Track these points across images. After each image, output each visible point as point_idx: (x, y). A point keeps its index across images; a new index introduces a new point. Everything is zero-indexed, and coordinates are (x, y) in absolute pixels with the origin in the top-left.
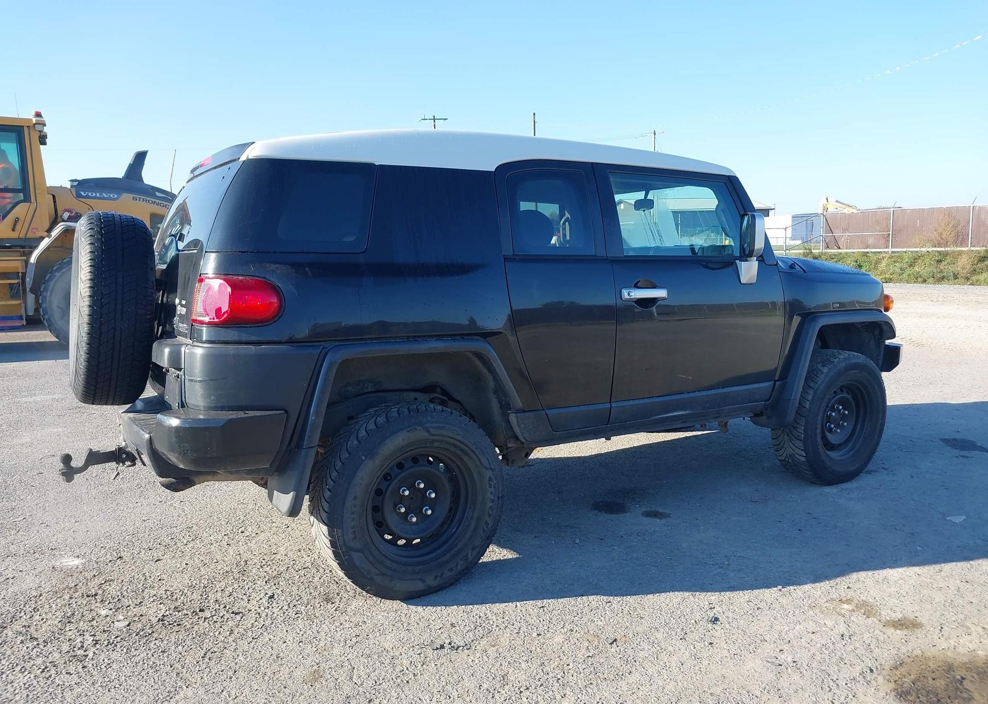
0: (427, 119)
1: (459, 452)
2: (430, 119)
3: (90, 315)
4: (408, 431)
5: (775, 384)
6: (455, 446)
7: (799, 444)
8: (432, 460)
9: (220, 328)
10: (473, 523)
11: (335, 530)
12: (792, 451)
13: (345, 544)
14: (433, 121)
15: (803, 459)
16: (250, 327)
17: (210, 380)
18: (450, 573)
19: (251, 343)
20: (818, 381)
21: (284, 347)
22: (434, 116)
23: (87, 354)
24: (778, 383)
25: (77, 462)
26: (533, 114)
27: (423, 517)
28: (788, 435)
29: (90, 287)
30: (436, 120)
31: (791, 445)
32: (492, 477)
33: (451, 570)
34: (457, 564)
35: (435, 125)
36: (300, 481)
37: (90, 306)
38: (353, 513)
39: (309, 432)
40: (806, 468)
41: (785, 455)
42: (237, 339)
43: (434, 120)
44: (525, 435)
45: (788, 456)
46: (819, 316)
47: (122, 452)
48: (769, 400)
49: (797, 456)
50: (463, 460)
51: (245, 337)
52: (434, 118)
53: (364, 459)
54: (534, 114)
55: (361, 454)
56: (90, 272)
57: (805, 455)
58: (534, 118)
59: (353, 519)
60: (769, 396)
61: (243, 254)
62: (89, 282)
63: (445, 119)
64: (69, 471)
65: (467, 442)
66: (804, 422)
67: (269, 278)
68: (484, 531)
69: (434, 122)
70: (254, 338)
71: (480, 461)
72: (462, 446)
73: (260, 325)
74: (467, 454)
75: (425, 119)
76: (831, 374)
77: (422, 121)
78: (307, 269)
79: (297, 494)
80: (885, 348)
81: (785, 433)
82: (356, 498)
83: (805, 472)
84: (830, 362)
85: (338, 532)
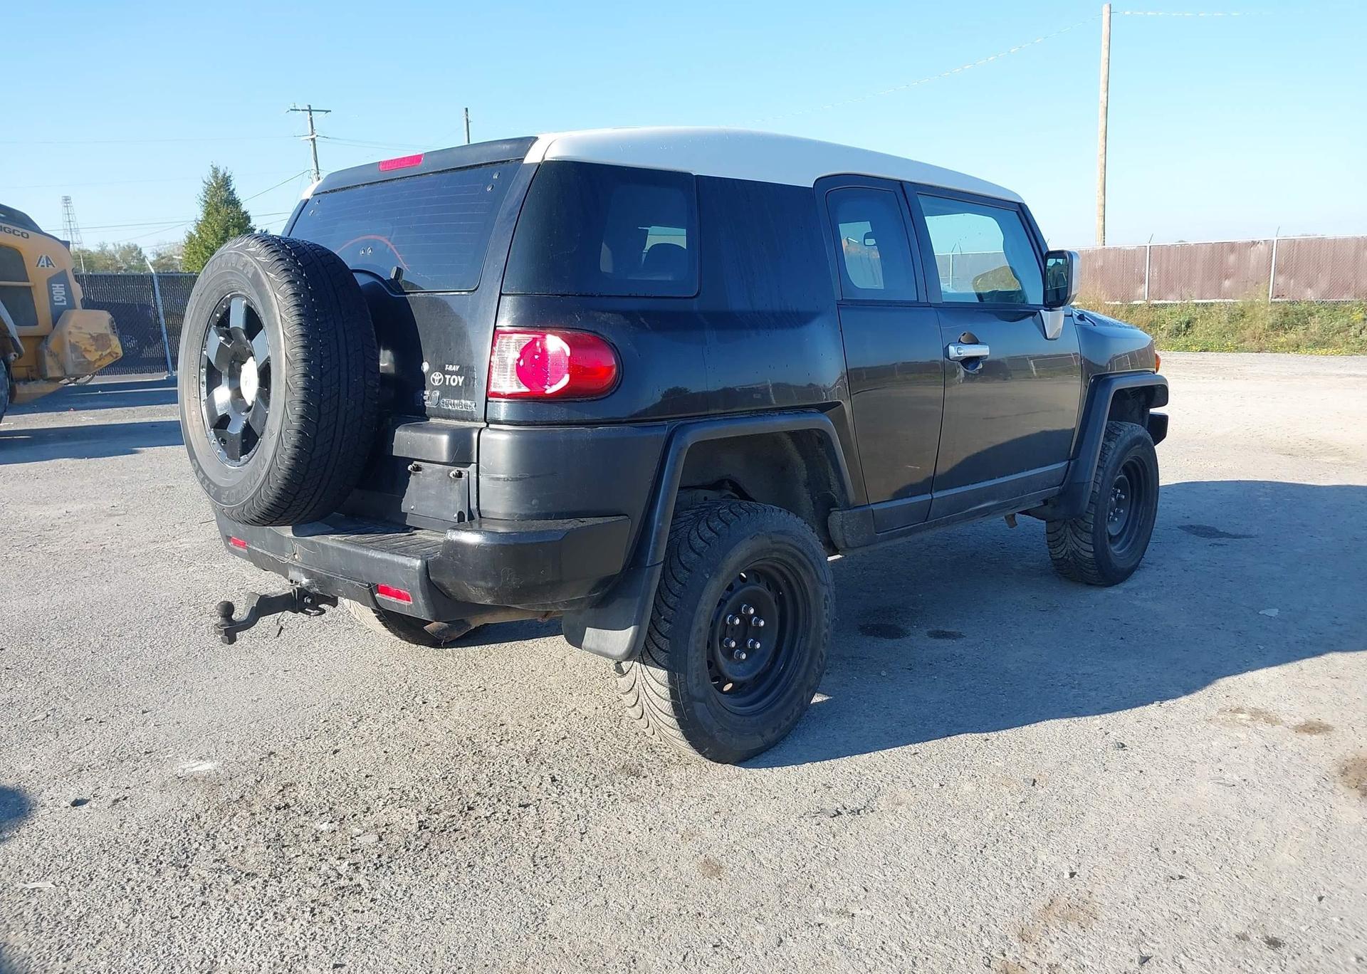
0: (299, 110)
1: (796, 565)
2: (303, 110)
3: (304, 389)
4: (751, 539)
5: (1069, 463)
6: (794, 556)
7: (1088, 538)
8: (745, 576)
9: (542, 404)
10: (808, 654)
11: (677, 674)
12: (1075, 546)
13: (688, 693)
14: (308, 113)
15: (1090, 555)
16: (582, 401)
17: (533, 477)
18: (787, 723)
19: (587, 424)
20: (1107, 458)
21: (626, 428)
22: (309, 106)
23: (296, 447)
24: (1072, 463)
25: (240, 614)
26: (465, 111)
27: (751, 652)
28: (1071, 527)
29: (303, 347)
30: (313, 112)
31: (1076, 539)
32: (829, 595)
33: (787, 719)
34: (793, 710)
35: (311, 119)
36: (642, 609)
37: (305, 375)
38: (697, 650)
39: (654, 543)
40: (1091, 566)
41: (1064, 552)
42: (567, 418)
43: (310, 111)
44: (847, 540)
45: (1069, 553)
46: (1113, 378)
47: (303, 593)
48: (1062, 484)
49: (1083, 552)
50: (799, 574)
51: (576, 416)
52: (310, 108)
53: (708, 577)
54: (467, 109)
55: (704, 571)
56: (301, 324)
57: (1093, 550)
58: (467, 115)
59: (697, 658)
60: (1061, 481)
61: (564, 298)
62: (301, 339)
63: (327, 111)
64: (231, 628)
65: (806, 551)
66: (1094, 510)
67: (601, 333)
68: (819, 666)
69: (311, 114)
70: (588, 417)
71: (817, 575)
72: (801, 556)
73: (594, 398)
74: (805, 567)
75: (296, 110)
76: (1119, 450)
77: (290, 112)
78: (642, 319)
79: (640, 627)
80: (1149, 418)
81: (1069, 526)
82: (700, 630)
83: (1090, 571)
84: (1115, 436)
85: (681, 678)
